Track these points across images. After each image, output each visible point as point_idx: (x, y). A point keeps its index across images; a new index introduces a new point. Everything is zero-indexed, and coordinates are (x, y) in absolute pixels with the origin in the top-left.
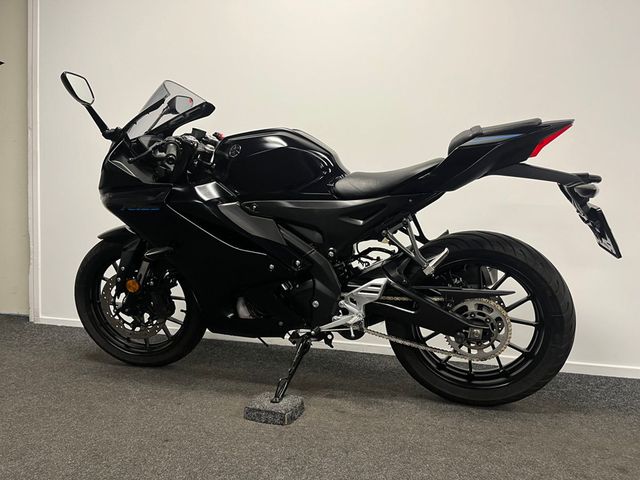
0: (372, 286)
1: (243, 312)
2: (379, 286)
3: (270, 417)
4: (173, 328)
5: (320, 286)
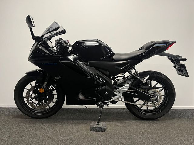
0: (125, 87)
1: (81, 97)
2: (128, 87)
3: (100, 129)
4: (51, 105)
5: (108, 88)
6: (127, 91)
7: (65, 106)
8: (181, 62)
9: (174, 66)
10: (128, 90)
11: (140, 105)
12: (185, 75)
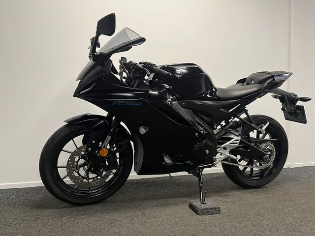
0: (235, 141)
2: (238, 140)
5: (209, 143)
6: (238, 147)
7: (133, 175)
8: (299, 103)
9: (282, 109)
10: (239, 144)
11: (243, 166)
12: (300, 120)
